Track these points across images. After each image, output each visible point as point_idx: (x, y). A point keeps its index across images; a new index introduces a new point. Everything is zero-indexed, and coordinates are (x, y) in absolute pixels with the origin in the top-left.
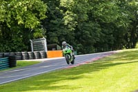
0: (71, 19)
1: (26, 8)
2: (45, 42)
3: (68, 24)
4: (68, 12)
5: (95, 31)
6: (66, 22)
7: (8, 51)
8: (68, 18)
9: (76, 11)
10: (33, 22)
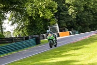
0: (73, 11)
1: (44, 6)
2: (57, 27)
3: (72, 14)
4: (71, 6)
5: (89, 17)
6: (70, 13)
7: (35, 34)
8: (71, 11)
9: (76, 5)
10: (49, 15)
